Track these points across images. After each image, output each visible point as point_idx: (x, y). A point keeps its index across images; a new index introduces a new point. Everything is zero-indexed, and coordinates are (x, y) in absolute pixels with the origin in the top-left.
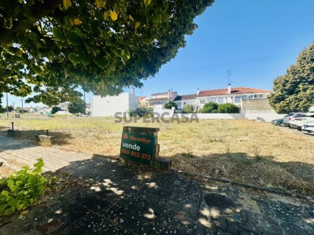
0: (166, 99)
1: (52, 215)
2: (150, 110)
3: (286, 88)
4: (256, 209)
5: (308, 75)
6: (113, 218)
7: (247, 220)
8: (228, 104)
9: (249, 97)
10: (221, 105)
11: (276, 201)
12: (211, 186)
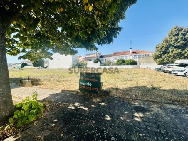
0: (94, 57)
1: (53, 122)
2: (85, 64)
3: (162, 50)
4: (161, 112)
5: (174, 43)
6: (89, 121)
7: (158, 117)
8: (130, 60)
9: (142, 56)
10: (127, 60)
11: (169, 107)
12: (135, 102)
